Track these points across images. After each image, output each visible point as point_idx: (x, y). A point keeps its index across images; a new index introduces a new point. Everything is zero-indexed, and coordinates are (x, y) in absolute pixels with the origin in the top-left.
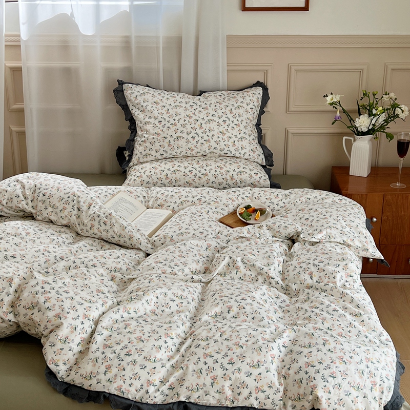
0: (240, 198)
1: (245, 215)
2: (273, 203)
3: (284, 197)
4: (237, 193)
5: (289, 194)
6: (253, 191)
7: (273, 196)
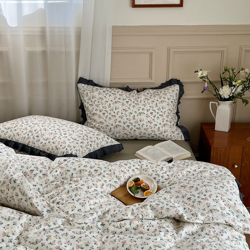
0: (130, 170)
1: (133, 189)
2: (159, 175)
3: (168, 169)
4: (129, 165)
5: (172, 166)
6: (142, 163)
7: (158, 168)
